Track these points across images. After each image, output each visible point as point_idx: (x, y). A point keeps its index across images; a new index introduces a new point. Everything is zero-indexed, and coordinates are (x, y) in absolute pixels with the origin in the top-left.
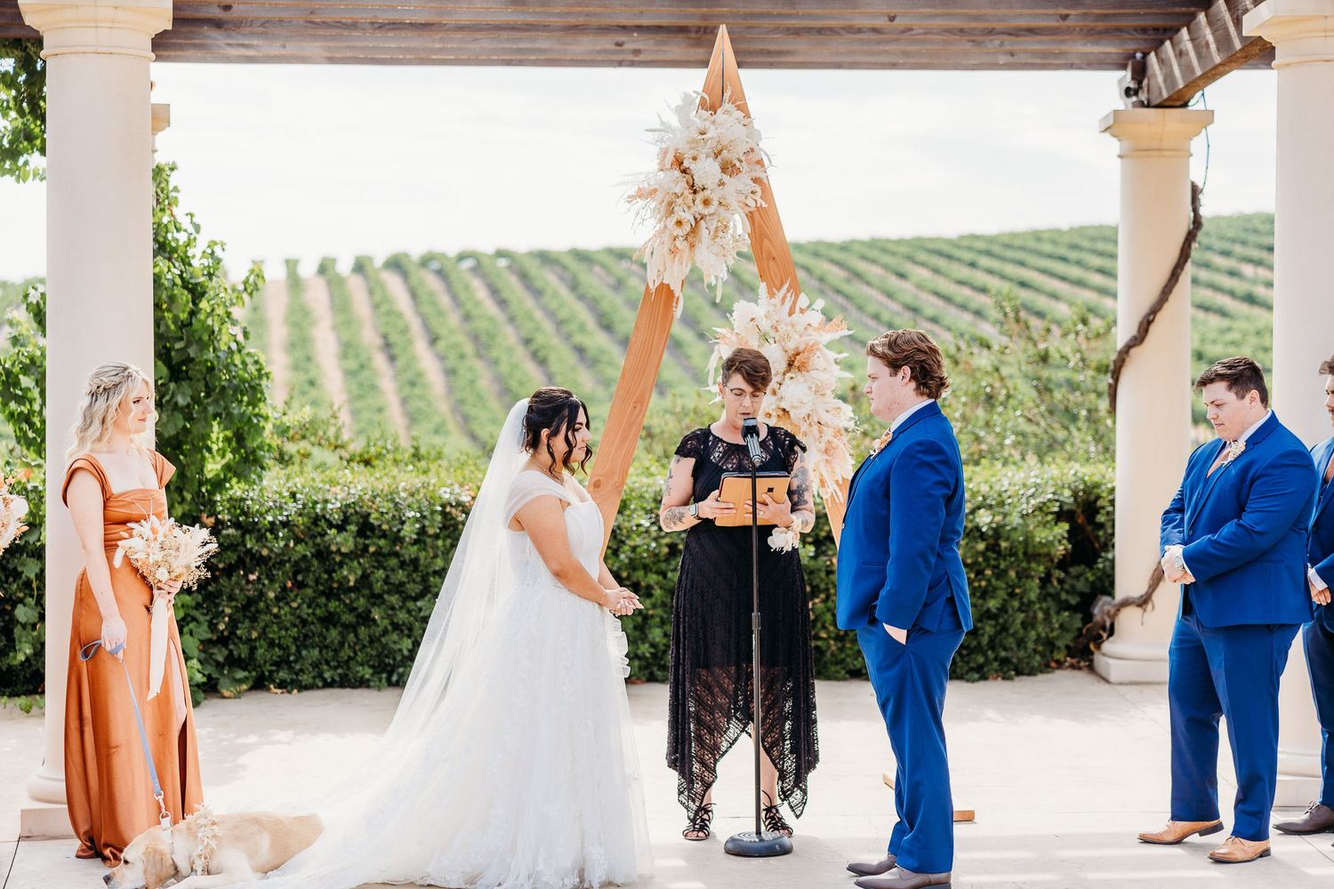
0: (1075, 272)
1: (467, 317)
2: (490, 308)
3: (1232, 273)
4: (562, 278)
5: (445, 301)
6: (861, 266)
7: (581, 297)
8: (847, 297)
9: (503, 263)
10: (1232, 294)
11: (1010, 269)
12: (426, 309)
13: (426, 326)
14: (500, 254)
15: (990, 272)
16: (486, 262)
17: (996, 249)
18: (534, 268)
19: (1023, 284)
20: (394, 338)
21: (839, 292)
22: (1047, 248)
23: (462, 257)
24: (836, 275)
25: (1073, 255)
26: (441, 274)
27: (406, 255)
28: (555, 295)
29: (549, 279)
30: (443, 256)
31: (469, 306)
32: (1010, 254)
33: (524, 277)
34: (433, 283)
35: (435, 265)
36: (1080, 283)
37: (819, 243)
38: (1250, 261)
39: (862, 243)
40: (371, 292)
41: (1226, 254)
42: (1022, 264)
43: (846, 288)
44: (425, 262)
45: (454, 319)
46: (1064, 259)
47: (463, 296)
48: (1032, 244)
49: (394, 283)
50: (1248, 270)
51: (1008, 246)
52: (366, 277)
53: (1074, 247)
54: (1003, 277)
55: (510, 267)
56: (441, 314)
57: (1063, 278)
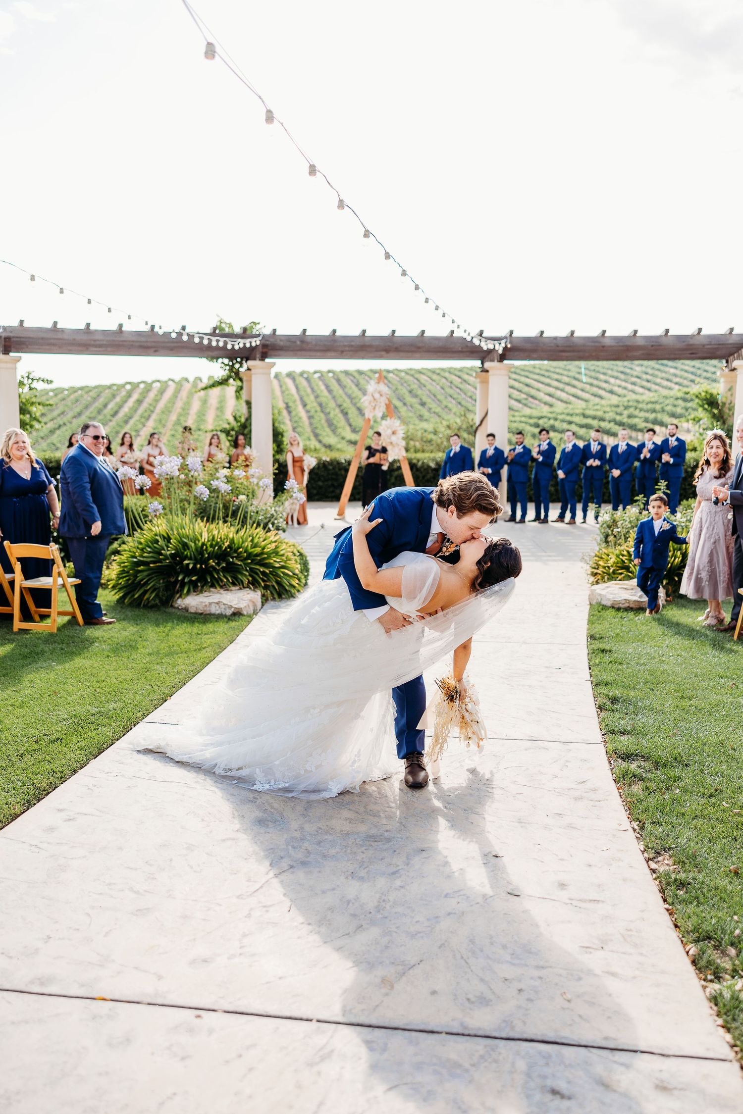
0: (547, 381)
1: (317, 397)
2: (325, 393)
3: (606, 382)
4: (353, 381)
5: (309, 390)
6: (466, 377)
7: (360, 389)
8: (460, 389)
9: (331, 375)
10: (604, 389)
11: (523, 379)
12: (302, 393)
13: (301, 399)
14: (329, 371)
15: (515, 380)
16: (325, 374)
17: (518, 371)
18: (342, 377)
19: (527, 385)
20: (291, 404)
21: (457, 387)
22: (537, 371)
23: (315, 372)
24: (457, 381)
25: (547, 374)
26: (307, 379)
27: (294, 372)
28: (351, 388)
29: (347, 381)
30: (309, 372)
31: (319, 392)
32: (523, 373)
33: (338, 381)
34: (304, 383)
35: (305, 376)
36: (549, 385)
37: (450, 368)
38: (613, 377)
39: (467, 368)
40: (281, 386)
41: (605, 374)
42: (527, 377)
43: (460, 386)
44: (301, 374)
45: (312, 397)
46: (543, 376)
47: (316, 388)
48: (531, 369)
49: (289, 382)
50: (612, 380)
51: (523, 370)
52: (279, 381)
53: (547, 371)
54: (520, 382)
55: (333, 377)
56: (308, 395)
57: (542, 383)
